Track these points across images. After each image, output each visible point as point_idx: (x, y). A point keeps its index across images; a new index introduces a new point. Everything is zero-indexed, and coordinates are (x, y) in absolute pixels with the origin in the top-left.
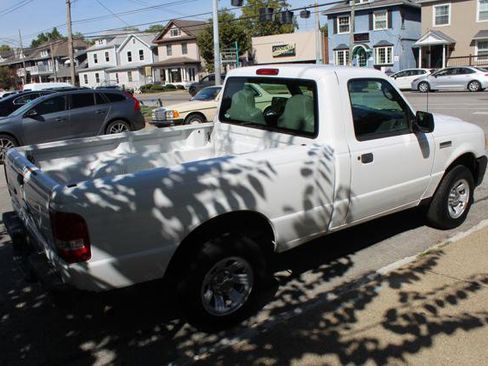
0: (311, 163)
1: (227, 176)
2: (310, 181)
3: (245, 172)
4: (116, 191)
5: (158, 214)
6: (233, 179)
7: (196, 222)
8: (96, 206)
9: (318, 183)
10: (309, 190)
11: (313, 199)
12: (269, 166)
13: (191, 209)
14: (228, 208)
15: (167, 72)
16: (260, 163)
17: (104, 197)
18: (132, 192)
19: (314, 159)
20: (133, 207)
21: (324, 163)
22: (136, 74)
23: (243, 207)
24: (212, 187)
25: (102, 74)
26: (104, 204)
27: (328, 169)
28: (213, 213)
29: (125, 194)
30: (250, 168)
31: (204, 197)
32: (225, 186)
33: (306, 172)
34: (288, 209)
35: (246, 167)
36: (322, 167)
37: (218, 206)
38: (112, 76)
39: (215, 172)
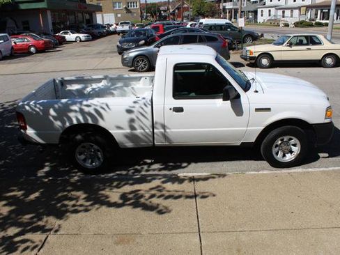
0: (134, 107)
1: (83, 107)
2: (133, 116)
3: (93, 107)
4: (35, 106)
5: (51, 118)
6: (86, 109)
7: (68, 124)
8: (28, 111)
9: (138, 118)
10: (132, 120)
11: (136, 125)
12: (107, 105)
13: (65, 119)
14: (82, 121)
15: (319, 12)
16: (103, 103)
17: (31, 108)
18: (41, 108)
19: (137, 105)
20: (41, 113)
21: (142, 108)
22: (296, 12)
23: (90, 122)
24: (76, 111)
25: (273, 10)
26: (30, 110)
27: (145, 111)
28: (75, 122)
29: (39, 108)
30: (96, 106)
31: (72, 115)
32: (82, 111)
33: (129, 111)
34: (119, 128)
35: (94, 105)
36: (141, 111)
37: (78, 119)
38: (280, 12)
39: (78, 105)
